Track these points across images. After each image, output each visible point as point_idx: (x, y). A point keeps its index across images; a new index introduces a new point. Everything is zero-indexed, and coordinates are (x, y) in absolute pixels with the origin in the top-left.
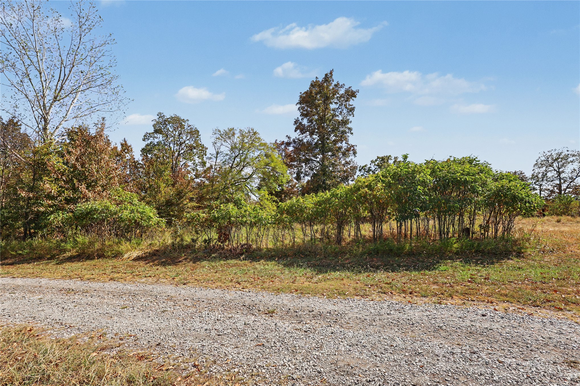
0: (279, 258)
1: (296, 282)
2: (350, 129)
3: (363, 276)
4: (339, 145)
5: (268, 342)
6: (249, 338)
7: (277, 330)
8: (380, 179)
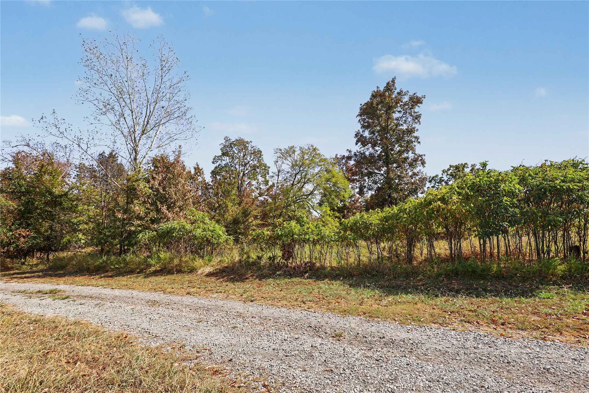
0: (345, 278)
1: (363, 304)
2: (417, 138)
3: (440, 300)
4: (405, 155)
5: (336, 368)
6: (316, 362)
7: (346, 355)
8: (456, 190)
